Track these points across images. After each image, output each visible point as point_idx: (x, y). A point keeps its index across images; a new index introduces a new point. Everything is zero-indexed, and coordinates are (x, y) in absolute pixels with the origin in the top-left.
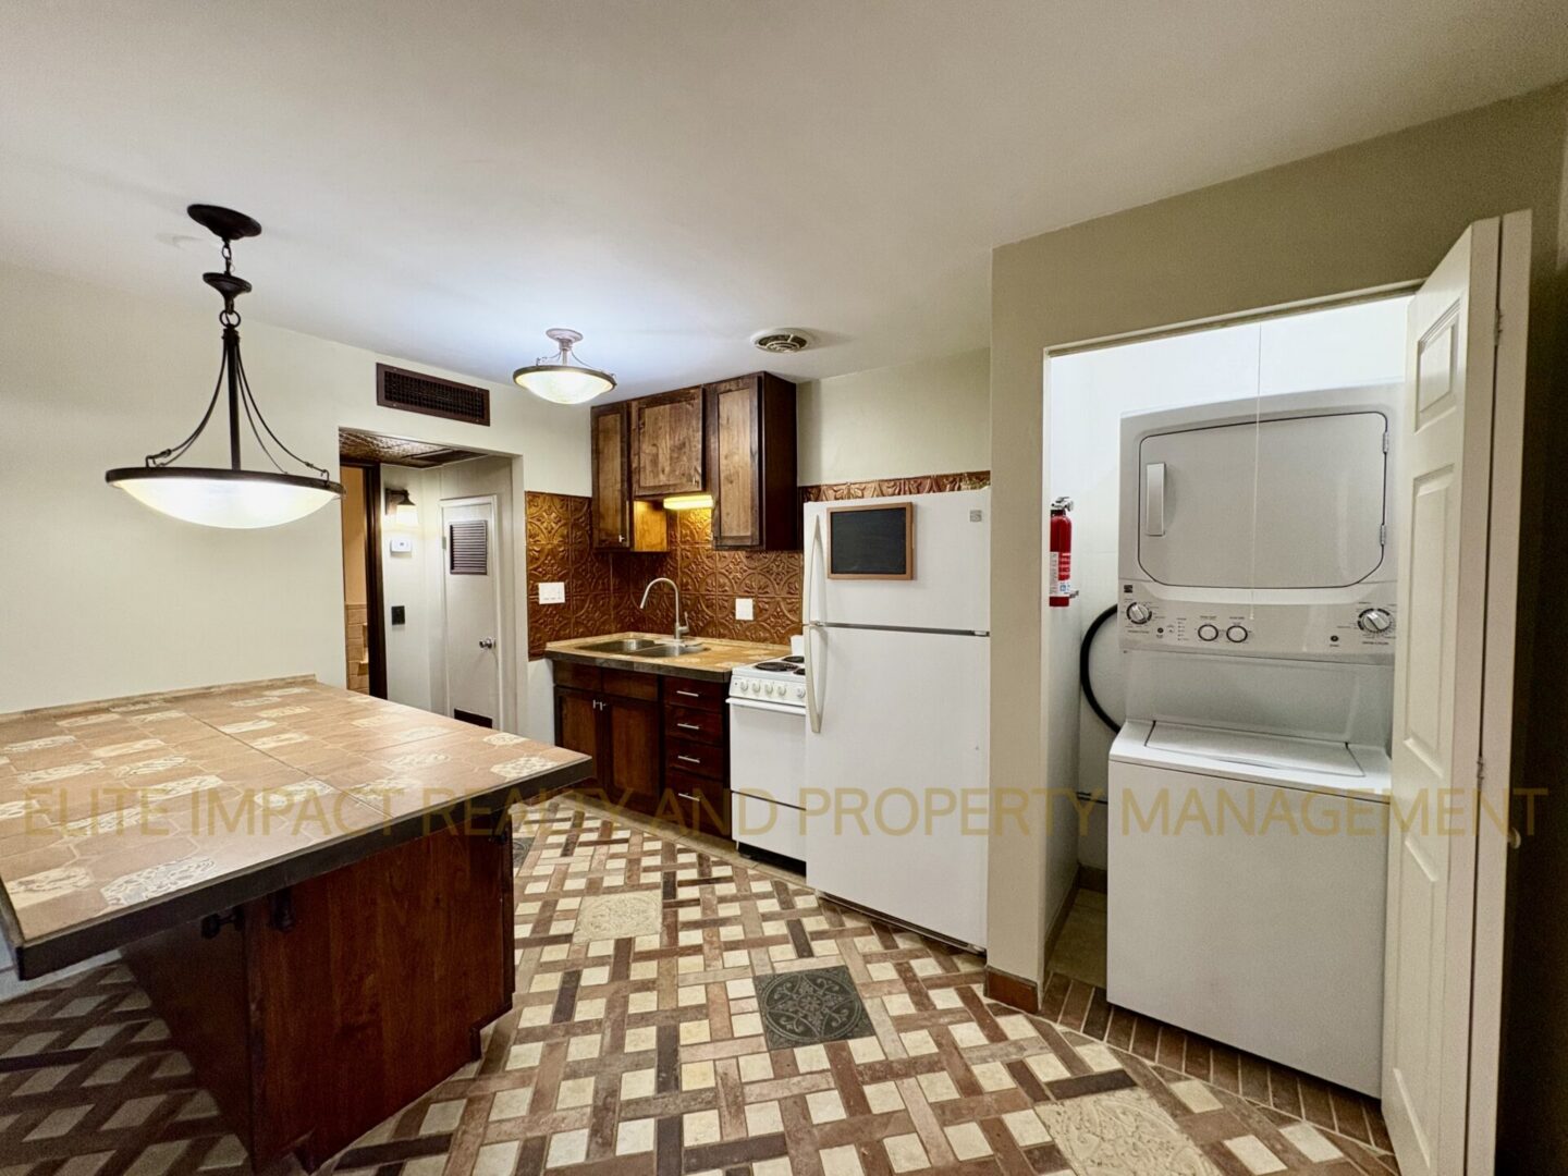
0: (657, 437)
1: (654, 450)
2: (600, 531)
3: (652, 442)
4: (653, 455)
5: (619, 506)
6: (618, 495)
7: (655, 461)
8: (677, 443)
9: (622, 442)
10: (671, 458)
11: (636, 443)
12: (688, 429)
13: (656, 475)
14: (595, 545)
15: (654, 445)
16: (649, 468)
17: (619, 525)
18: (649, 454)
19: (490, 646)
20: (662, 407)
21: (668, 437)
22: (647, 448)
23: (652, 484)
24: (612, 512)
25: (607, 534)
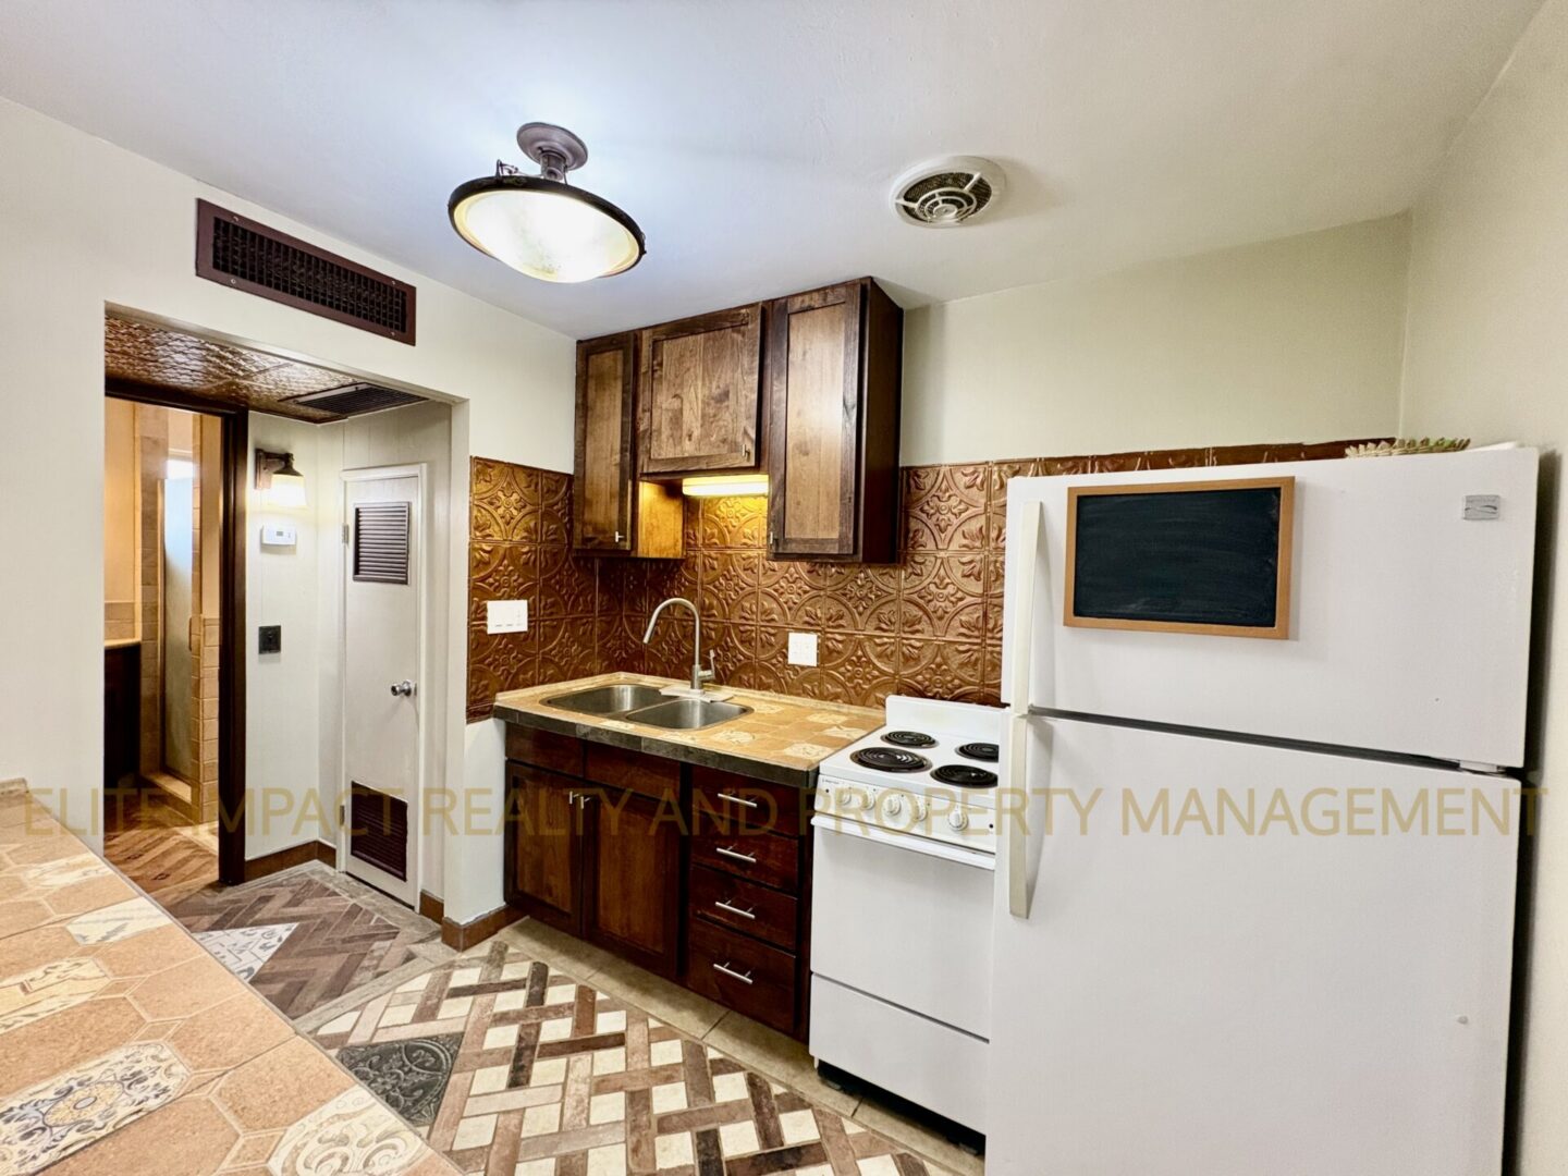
0: (681, 385)
1: (676, 403)
2: (584, 524)
3: (673, 391)
4: (673, 411)
5: (616, 487)
6: (615, 471)
7: (677, 419)
8: (715, 392)
9: (624, 391)
10: (703, 416)
11: (647, 394)
12: (733, 371)
13: (678, 441)
14: (576, 546)
15: (676, 396)
16: (666, 432)
17: (615, 515)
18: (667, 410)
19: (408, 693)
20: (691, 338)
21: (700, 383)
22: (664, 401)
23: (671, 456)
24: (604, 498)
25: (595, 530)
